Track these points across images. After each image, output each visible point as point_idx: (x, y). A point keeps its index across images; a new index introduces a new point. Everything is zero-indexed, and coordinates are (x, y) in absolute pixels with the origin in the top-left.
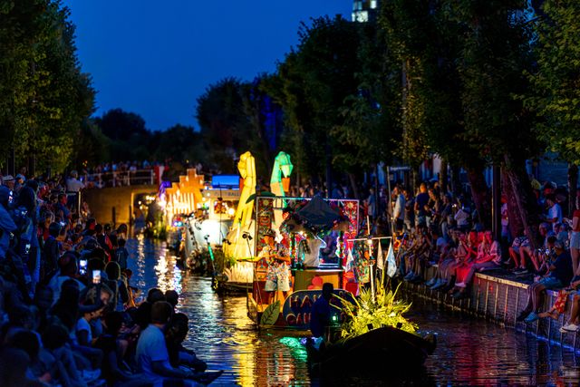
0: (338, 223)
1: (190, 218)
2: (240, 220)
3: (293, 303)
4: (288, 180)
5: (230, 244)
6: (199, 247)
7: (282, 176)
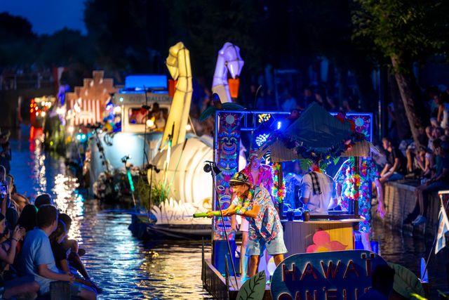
0: (352, 144)
1: (98, 130)
2: (171, 136)
3: (287, 275)
4: (237, 82)
5: (158, 171)
6: (111, 167)
7: (229, 76)
